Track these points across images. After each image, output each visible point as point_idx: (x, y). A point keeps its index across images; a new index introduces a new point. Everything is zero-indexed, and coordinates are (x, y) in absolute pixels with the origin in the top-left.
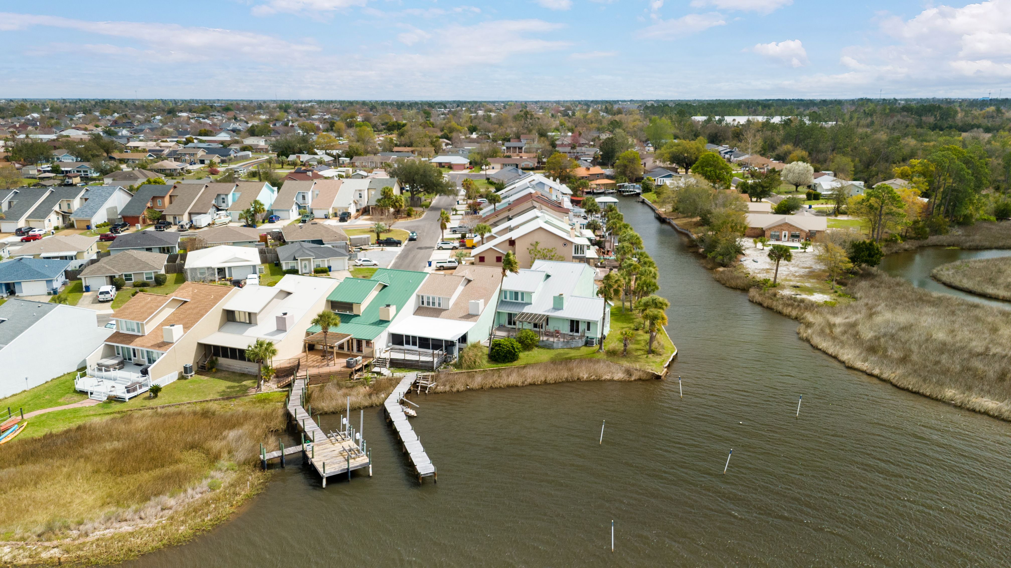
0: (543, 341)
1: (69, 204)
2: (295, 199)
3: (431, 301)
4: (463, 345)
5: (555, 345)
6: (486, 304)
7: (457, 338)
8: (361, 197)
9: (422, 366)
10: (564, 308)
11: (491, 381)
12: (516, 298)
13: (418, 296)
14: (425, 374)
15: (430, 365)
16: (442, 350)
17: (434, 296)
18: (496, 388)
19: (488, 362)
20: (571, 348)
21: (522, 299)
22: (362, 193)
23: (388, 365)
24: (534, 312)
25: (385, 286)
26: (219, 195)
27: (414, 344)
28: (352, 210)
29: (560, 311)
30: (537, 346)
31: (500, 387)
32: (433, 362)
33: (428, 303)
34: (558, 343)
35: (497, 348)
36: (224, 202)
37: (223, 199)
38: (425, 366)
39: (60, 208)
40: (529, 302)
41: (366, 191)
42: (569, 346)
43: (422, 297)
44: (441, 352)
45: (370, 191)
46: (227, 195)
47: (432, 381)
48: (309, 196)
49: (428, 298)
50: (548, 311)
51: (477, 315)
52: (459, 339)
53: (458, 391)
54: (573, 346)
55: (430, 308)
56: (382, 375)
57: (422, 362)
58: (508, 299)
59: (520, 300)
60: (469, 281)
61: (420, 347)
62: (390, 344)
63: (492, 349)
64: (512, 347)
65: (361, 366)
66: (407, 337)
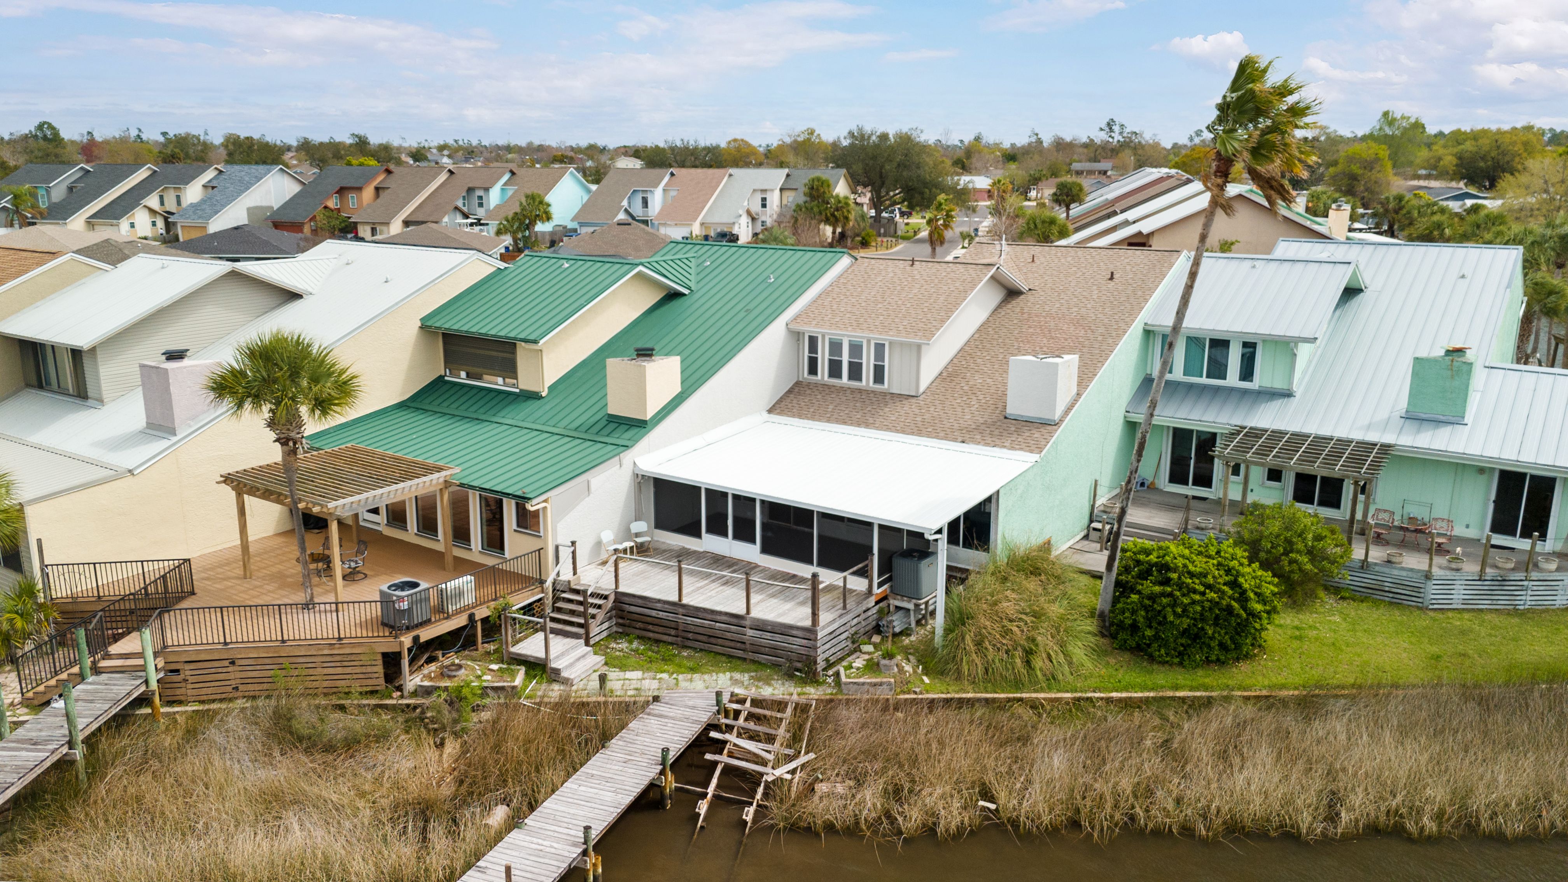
0: (1364, 565)
1: (178, 197)
2: (625, 203)
3: (845, 359)
4: (969, 557)
5: (1431, 591)
6: (1085, 378)
7: (943, 520)
8: (764, 206)
9: (757, 648)
10: (1468, 419)
11: (1126, 784)
12: (1218, 369)
13: (795, 335)
14: (767, 692)
15: (797, 644)
16: (863, 573)
17: (860, 335)
18: (1161, 834)
19: (1099, 653)
20: (1515, 612)
21: (1247, 373)
22: (768, 196)
23: (597, 630)
24: (1314, 427)
25: (673, 296)
26: (470, 190)
27: (744, 533)
28: (744, 231)
29: (1446, 431)
30: (1335, 590)
31: (1187, 830)
32: (810, 633)
33: (835, 369)
34: (1448, 584)
35: (1149, 587)
36: (481, 205)
37: (480, 198)
38: (774, 651)
39: (162, 203)
40: (1279, 384)
41: (777, 192)
42: (1503, 602)
43: (813, 341)
44: (858, 584)
45: (787, 194)
46: (487, 190)
47: (795, 739)
48: (657, 199)
49: (836, 347)
50: (1386, 425)
51: (1048, 425)
52: (953, 526)
53: (929, 830)
54: (1526, 600)
55: (842, 389)
56: (554, 676)
57: (761, 626)
58: (1178, 374)
59: (1233, 378)
60: (1012, 293)
61: (767, 549)
62: (640, 526)
63: (1122, 588)
64: (1234, 584)
65: (460, 621)
66: (717, 497)
